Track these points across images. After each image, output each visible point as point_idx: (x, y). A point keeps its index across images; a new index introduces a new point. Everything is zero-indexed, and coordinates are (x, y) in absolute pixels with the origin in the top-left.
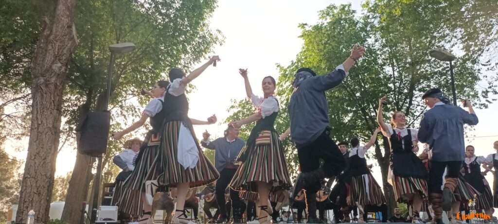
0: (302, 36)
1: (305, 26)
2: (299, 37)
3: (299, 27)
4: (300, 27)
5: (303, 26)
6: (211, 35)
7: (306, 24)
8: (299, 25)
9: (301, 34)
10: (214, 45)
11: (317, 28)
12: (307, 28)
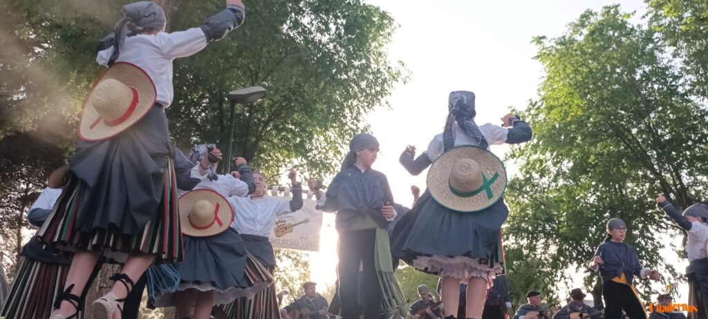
0: (538, 57)
1: (543, 40)
2: (533, 58)
3: (533, 41)
4: (535, 42)
5: (539, 40)
6: (389, 68)
7: (544, 37)
8: (532, 39)
9: (536, 54)
10: (395, 83)
11: (565, 42)
12: (546, 43)
